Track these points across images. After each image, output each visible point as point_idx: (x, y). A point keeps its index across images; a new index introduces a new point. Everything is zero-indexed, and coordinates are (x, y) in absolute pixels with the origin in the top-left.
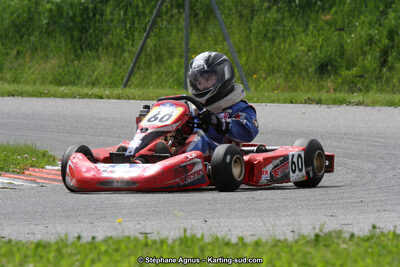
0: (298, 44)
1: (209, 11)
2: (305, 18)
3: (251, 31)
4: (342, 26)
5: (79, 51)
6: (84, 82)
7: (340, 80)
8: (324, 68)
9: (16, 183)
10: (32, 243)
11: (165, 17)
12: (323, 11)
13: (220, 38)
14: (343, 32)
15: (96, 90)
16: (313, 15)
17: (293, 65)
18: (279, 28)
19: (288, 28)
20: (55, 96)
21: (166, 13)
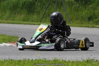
0: (83, 12)
1: (62, 4)
2: (85, 6)
3: (72, 9)
4: (94, 8)
5: (29, 13)
6: (30, 21)
7: (94, 22)
8: (90, 19)
9: (13, 45)
10: (17, 60)
11: (50, 5)
12: (90, 4)
13: (64, 11)
14: (95, 10)
15: (33, 23)
16: (87, 6)
17: (82, 18)
18: (79, 8)
19: (81, 8)
20: (23, 24)
21: (51, 4)
